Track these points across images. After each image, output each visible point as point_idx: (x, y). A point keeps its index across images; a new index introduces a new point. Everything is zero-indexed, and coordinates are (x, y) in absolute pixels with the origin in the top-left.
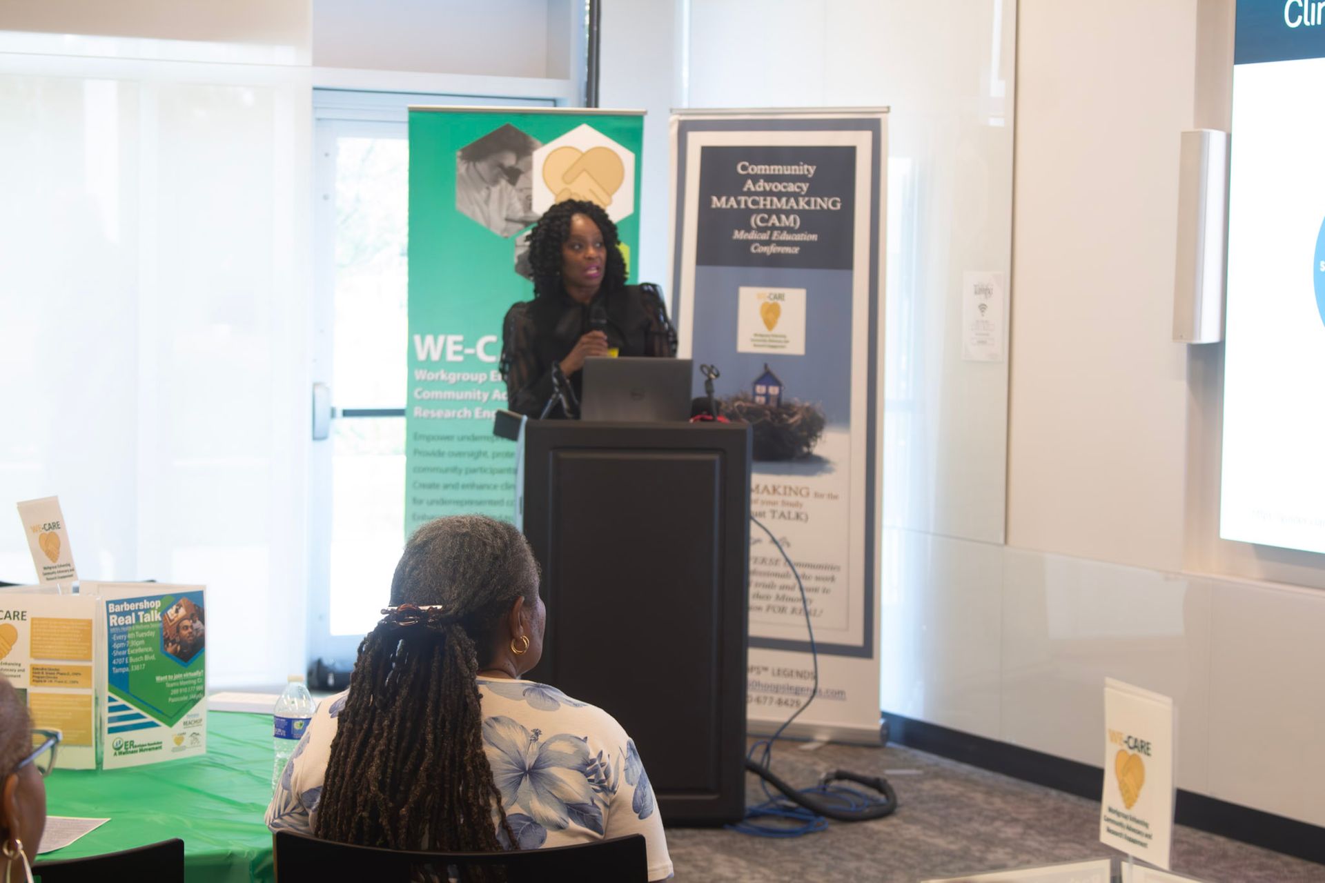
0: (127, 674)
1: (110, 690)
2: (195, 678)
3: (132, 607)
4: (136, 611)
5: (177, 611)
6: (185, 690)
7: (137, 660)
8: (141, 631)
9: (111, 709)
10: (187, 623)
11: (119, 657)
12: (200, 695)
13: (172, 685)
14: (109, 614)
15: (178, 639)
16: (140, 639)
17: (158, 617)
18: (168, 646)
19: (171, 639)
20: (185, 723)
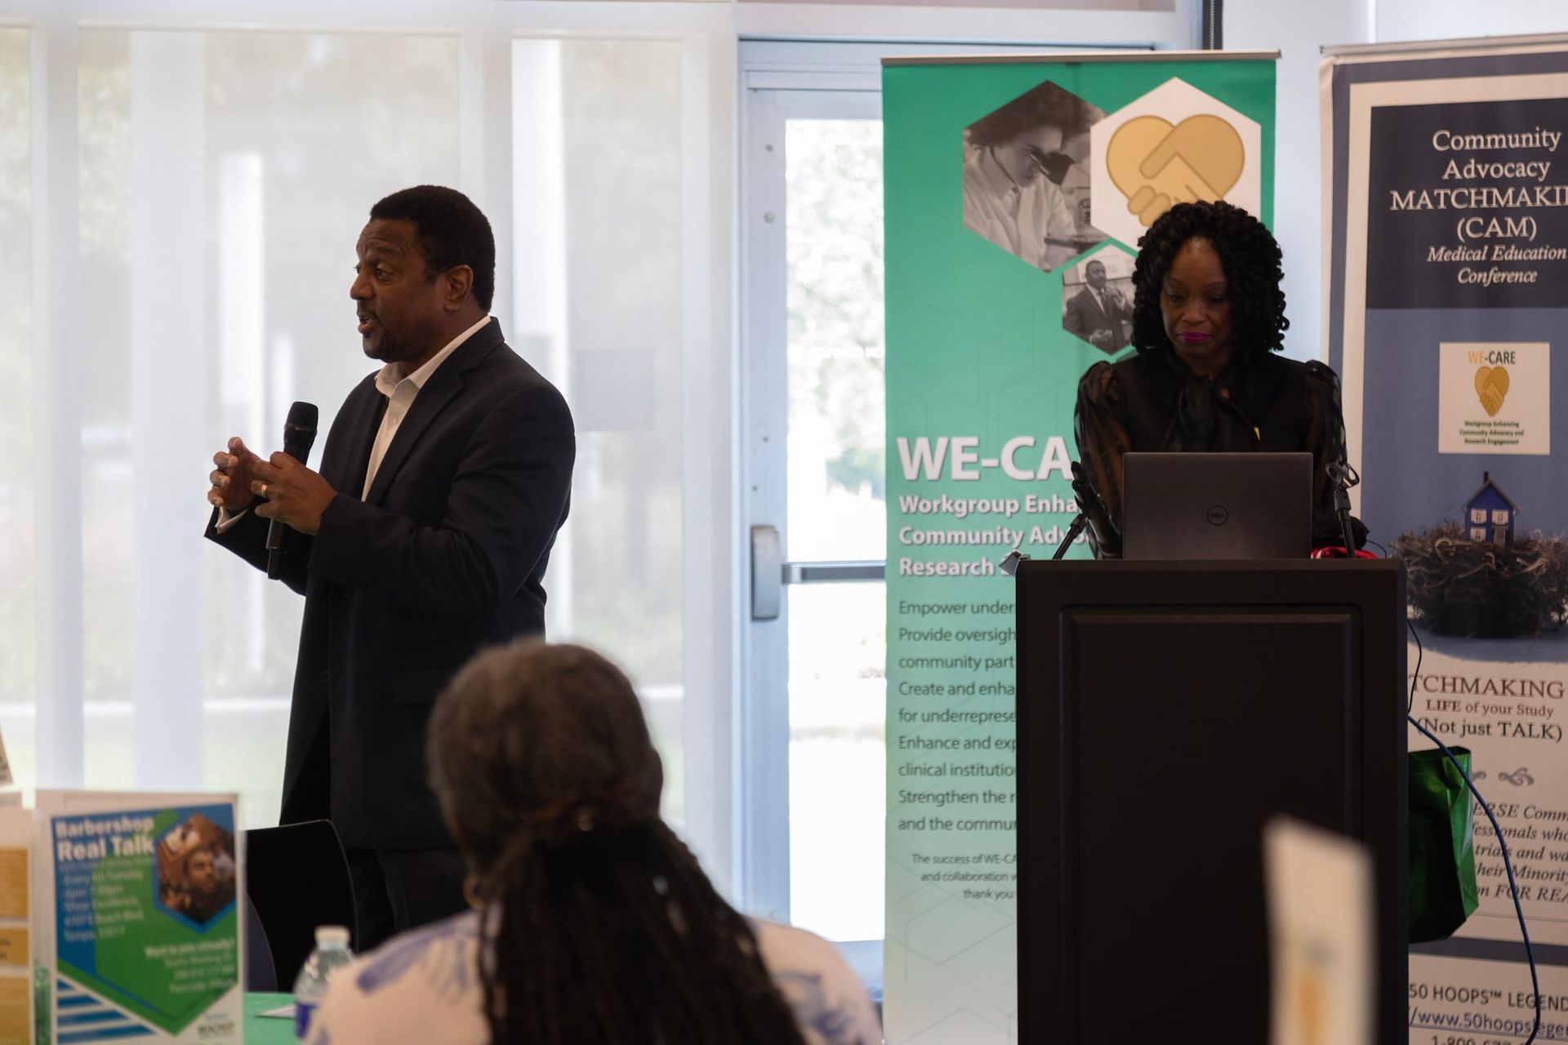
0: (91, 943)
1: (60, 969)
2: (220, 952)
3: (100, 828)
4: (107, 837)
5: (184, 837)
6: (201, 972)
7: (109, 918)
8: (115, 870)
9: (63, 1003)
10: (202, 857)
11: (74, 913)
12: (230, 981)
13: (175, 963)
14: (56, 840)
15: (185, 885)
16: (110, 883)
17: (147, 845)
18: (167, 896)
19: (174, 883)
20: (202, 1030)
